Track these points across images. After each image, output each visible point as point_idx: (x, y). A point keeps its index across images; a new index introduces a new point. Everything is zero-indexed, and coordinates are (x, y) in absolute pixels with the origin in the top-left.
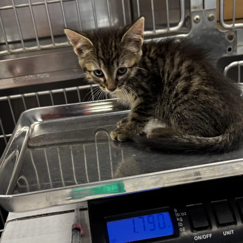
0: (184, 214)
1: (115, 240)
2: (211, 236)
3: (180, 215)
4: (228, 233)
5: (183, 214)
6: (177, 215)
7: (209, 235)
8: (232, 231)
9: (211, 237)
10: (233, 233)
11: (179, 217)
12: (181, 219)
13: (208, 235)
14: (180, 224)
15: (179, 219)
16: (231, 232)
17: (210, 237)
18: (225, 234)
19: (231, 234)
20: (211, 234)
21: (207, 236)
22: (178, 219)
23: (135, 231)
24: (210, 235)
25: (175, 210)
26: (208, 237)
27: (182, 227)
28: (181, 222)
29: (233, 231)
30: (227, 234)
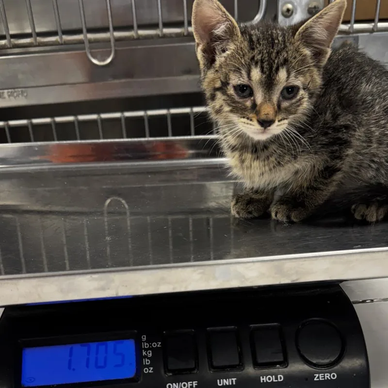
0: (158, 344)
1: (33, 380)
2: (196, 384)
3: (149, 346)
4: (226, 382)
5: (155, 345)
6: (146, 345)
7: (192, 384)
8: (234, 379)
9: (196, 386)
10: (234, 383)
11: (146, 350)
12: (149, 353)
13: (191, 382)
14: (147, 360)
15: (146, 353)
16: (232, 381)
17: (194, 387)
18: (220, 383)
19: (230, 384)
20: (196, 382)
21: (189, 385)
22: (144, 353)
23: (69, 367)
24: (194, 382)
25: (144, 337)
26: (191, 386)
27: (148, 366)
28: (148, 358)
29: (236, 381)
30: (224, 384)
